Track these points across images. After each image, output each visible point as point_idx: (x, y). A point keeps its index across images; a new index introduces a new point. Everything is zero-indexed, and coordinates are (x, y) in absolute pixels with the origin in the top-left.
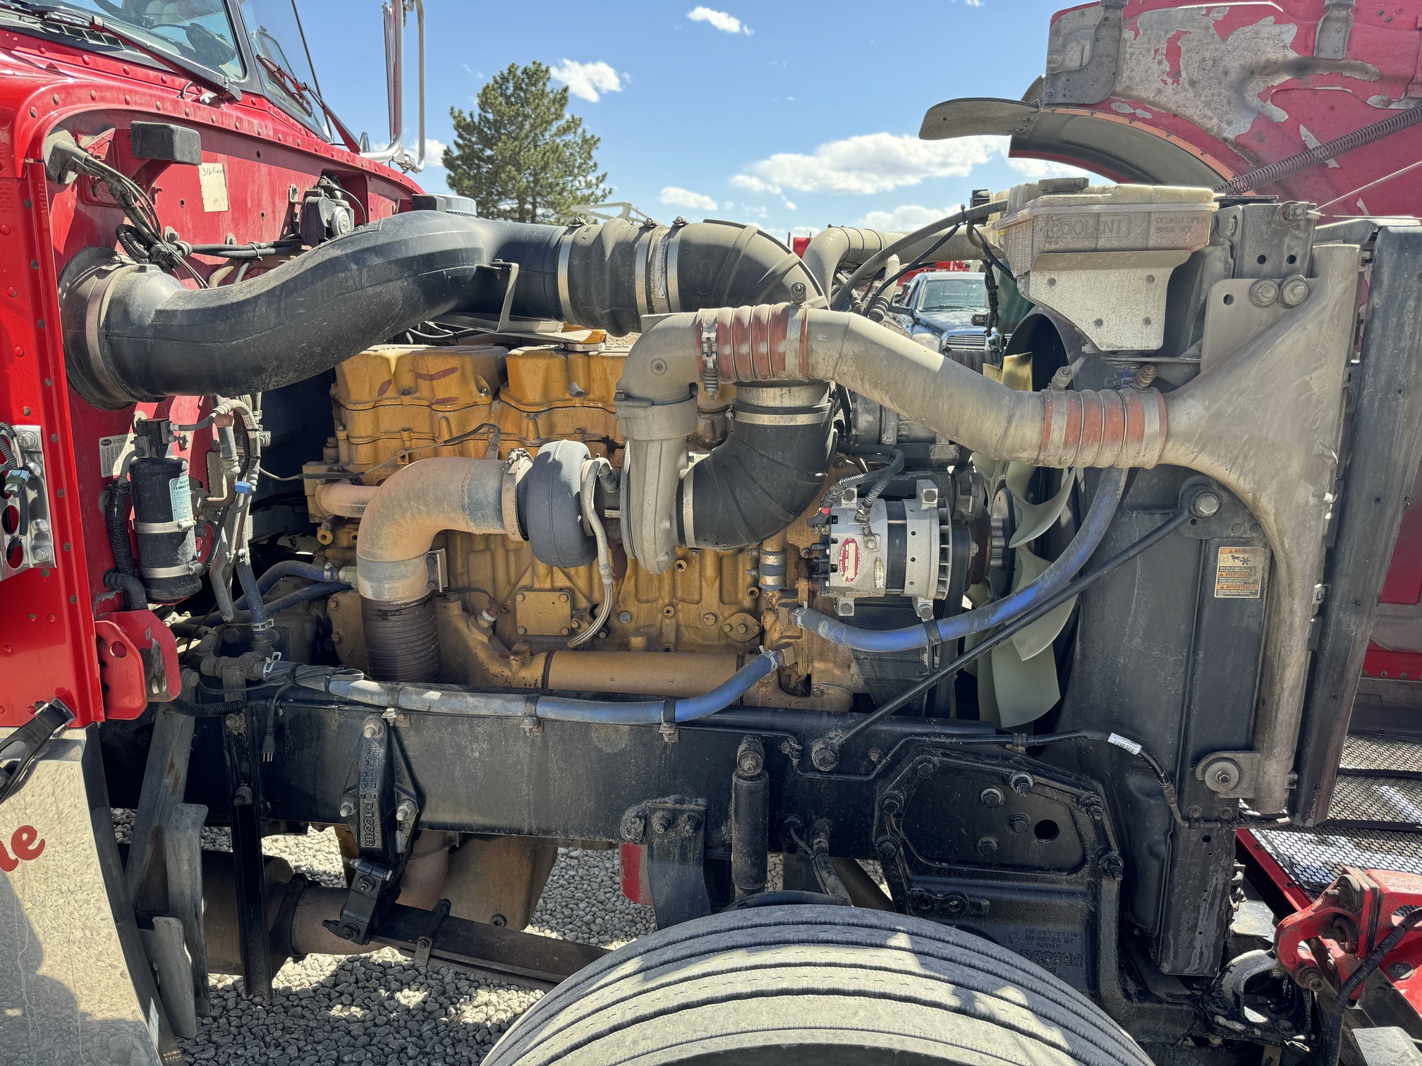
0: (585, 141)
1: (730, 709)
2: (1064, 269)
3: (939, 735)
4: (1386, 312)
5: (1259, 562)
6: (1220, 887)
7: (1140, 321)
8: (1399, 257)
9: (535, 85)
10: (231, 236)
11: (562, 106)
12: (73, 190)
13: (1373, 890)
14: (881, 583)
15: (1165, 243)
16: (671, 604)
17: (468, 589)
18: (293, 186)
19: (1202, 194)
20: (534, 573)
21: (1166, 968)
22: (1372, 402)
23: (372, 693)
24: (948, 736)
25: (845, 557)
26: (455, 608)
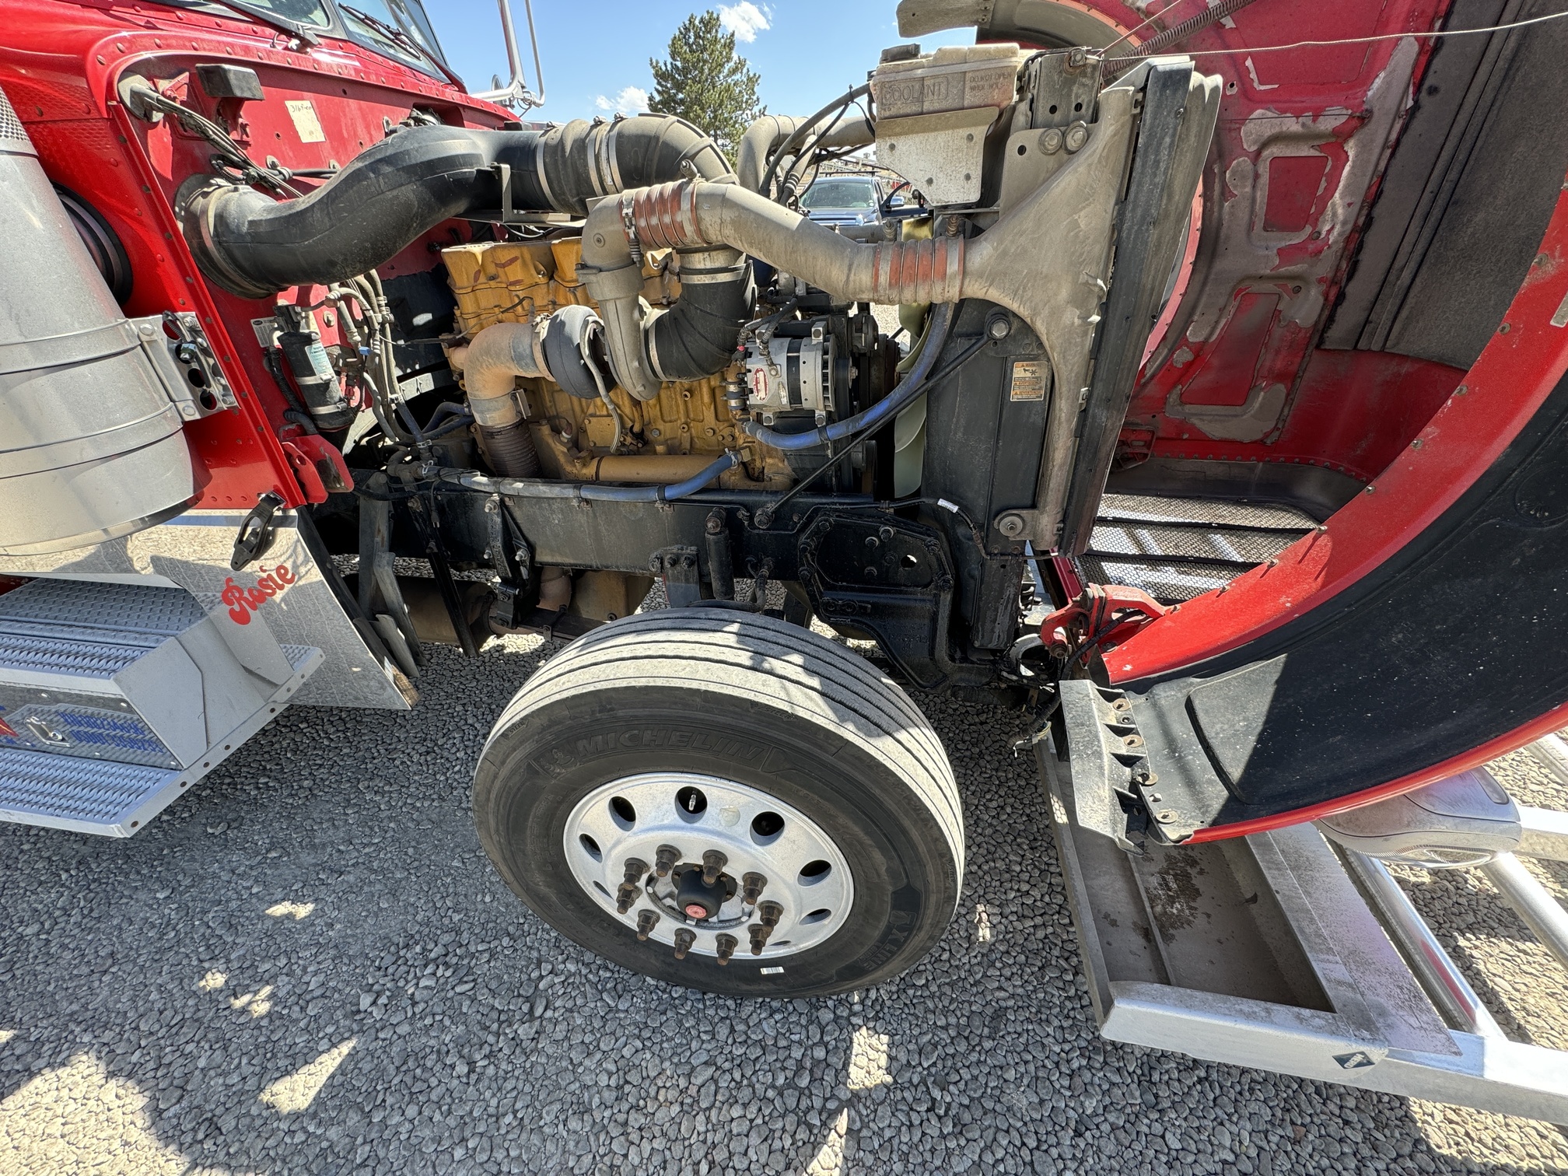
0: (749, 79)
1: (703, 491)
2: (900, 134)
3: (835, 504)
4: (1146, 151)
5: (1043, 373)
6: (1012, 596)
7: (962, 178)
8: (1161, 95)
9: (709, 32)
10: (333, 162)
11: (731, 49)
12: (164, 126)
13: (1101, 598)
14: (785, 401)
15: (977, 102)
16: (686, 423)
17: (557, 417)
18: (386, 118)
19: (1008, 49)
20: (595, 406)
21: (977, 644)
22: (1129, 234)
23: (484, 485)
24: (841, 504)
25: (757, 383)
26: (545, 430)
